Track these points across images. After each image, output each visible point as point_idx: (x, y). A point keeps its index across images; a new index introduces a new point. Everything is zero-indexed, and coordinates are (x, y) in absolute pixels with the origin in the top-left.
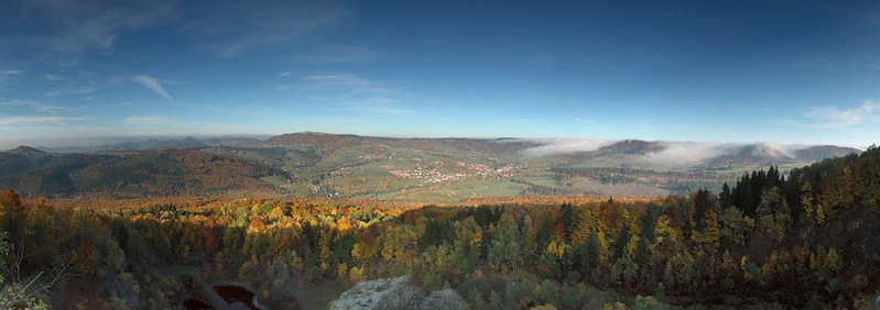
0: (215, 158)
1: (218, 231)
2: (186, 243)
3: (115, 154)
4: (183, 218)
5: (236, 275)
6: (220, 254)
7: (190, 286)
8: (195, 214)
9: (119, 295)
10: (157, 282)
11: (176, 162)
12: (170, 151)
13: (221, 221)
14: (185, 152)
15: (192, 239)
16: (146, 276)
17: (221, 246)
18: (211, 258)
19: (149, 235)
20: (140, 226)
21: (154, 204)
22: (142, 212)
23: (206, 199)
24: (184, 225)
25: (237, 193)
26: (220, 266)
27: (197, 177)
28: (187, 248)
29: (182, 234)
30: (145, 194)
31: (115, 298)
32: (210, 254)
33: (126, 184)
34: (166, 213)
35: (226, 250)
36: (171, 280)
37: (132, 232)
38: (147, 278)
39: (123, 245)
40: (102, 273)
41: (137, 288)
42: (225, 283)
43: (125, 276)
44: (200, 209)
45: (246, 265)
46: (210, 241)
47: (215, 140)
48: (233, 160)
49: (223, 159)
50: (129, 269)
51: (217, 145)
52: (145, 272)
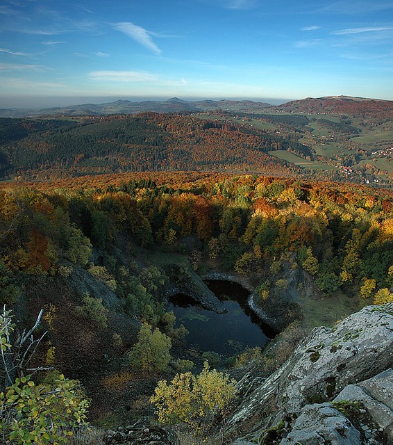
0: (209, 125)
1: (214, 212)
2: (172, 225)
3: (70, 119)
4: (166, 196)
5: (232, 268)
6: (214, 240)
7: (177, 279)
8: (181, 192)
9: (92, 295)
10: (137, 275)
11: (156, 129)
12: (148, 116)
13: (215, 200)
14: (169, 117)
15: (179, 220)
16: (122, 269)
17: (216, 231)
18: (202, 246)
19: (122, 216)
20: (108, 206)
21: (127, 180)
22: (111, 189)
23: (195, 174)
24: (168, 203)
25: (237, 168)
26: (213, 256)
27: (184, 148)
28: (173, 232)
29: (165, 213)
30: (115, 169)
31: (88, 299)
32: (202, 240)
33: (87, 157)
34: (143, 191)
35: (222, 236)
36: (153, 272)
37: (99, 214)
38: (124, 271)
39: (88, 232)
40: (66, 270)
41: (112, 283)
42: (217, 276)
43: (96, 270)
44: (188, 186)
45: (245, 256)
46: (202, 224)
47: (209, 102)
48: (233, 129)
49: (219, 126)
50: (101, 262)
51: (212, 109)
52: (120, 263)
